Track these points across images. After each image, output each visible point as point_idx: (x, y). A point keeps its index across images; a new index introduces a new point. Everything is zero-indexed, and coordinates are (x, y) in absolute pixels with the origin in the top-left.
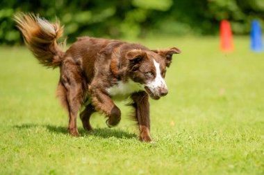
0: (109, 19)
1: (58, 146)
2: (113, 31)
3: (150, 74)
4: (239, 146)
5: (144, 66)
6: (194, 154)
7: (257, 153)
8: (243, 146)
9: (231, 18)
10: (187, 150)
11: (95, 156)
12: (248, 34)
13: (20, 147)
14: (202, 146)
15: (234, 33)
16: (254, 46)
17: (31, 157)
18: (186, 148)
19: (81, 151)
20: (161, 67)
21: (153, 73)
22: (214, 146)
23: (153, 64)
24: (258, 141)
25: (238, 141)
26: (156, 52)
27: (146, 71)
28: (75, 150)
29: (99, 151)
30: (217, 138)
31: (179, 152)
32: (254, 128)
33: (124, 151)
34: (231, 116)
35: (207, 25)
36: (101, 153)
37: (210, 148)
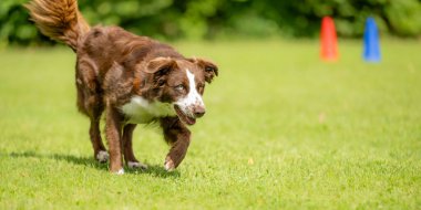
0: (164, 11)
1: (90, 190)
2: (169, 28)
3: (181, 89)
4: (345, 195)
5: (174, 78)
6: (280, 206)
7: (371, 206)
8: (350, 196)
9: (336, 14)
10: (271, 200)
11: (141, 205)
12: (359, 36)
13: (35, 190)
14: (293, 195)
15: (339, 35)
16: (367, 53)
17: (50, 204)
18: (270, 197)
19: (121, 198)
20: (196, 80)
21: (186, 87)
22: (309, 195)
23: (185, 75)
24: (372, 189)
25: (344, 188)
26: (192, 61)
27: (177, 84)
28: (113, 196)
29: (147, 198)
30: (314, 184)
31: (260, 202)
32: (365, 171)
33: (182, 200)
34: (334, 152)
35: (302, 23)
36: (150, 201)
37: (304, 197)
